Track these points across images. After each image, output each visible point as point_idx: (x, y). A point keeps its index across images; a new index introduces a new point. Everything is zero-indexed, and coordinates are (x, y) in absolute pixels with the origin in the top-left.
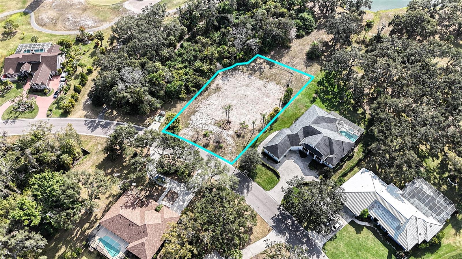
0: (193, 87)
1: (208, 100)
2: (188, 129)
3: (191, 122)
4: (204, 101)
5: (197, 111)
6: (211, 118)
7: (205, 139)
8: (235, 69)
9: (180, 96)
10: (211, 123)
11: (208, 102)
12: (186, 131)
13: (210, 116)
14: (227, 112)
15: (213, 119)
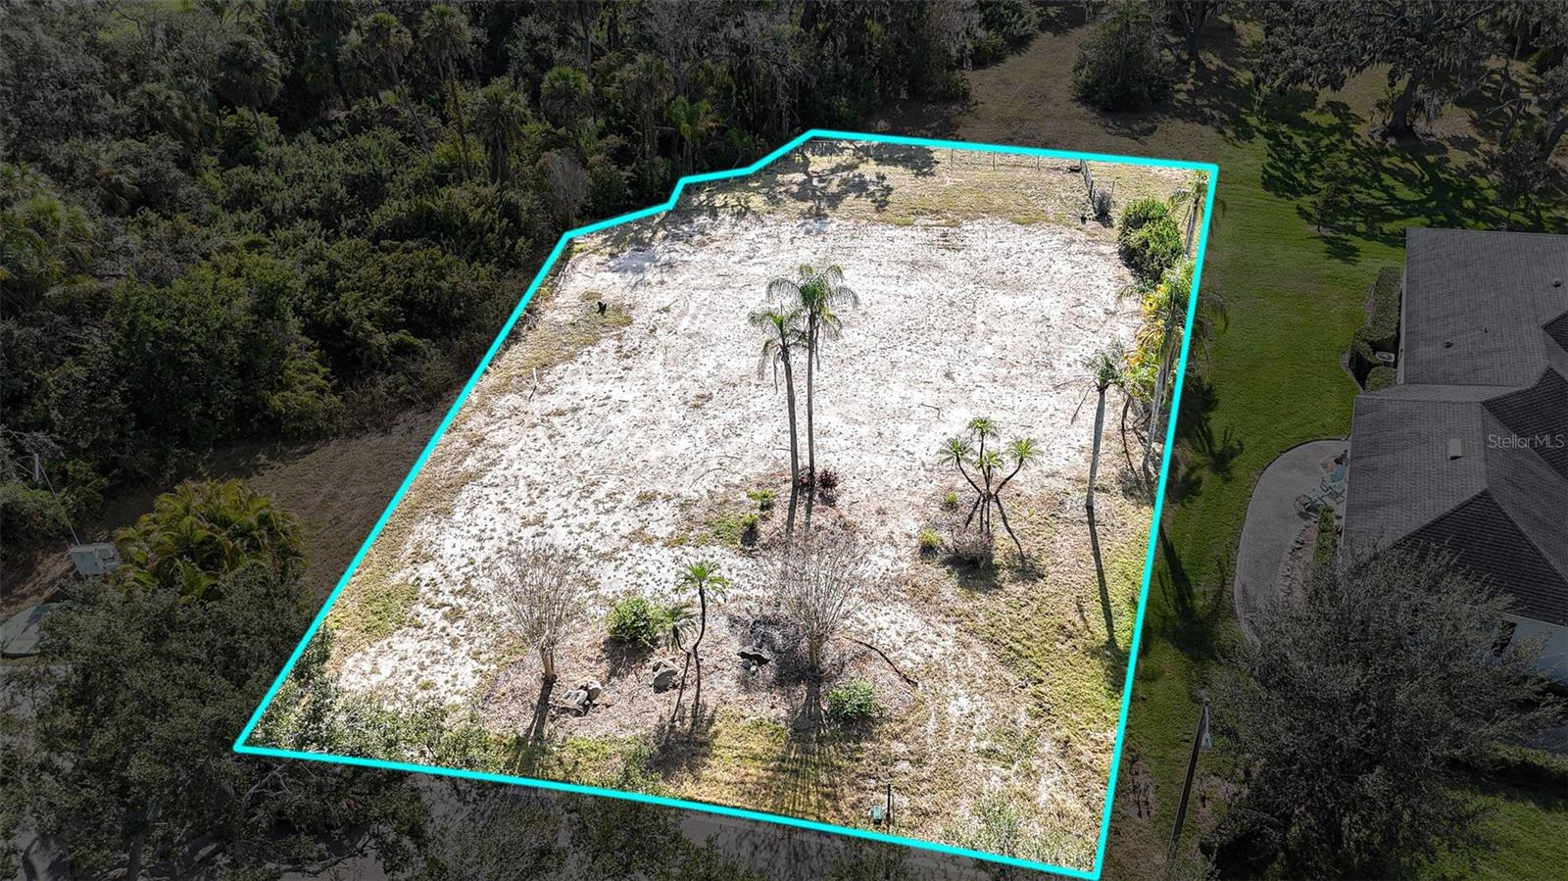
0: (388, 325)
1: (550, 390)
2: (407, 644)
3: (428, 571)
4: (512, 400)
5: (472, 477)
6: (629, 498)
7: (637, 681)
8: (683, 213)
9: (275, 401)
10: (639, 536)
11: (553, 402)
12: (386, 665)
13: (611, 484)
14: (799, 358)
15: (646, 499)
